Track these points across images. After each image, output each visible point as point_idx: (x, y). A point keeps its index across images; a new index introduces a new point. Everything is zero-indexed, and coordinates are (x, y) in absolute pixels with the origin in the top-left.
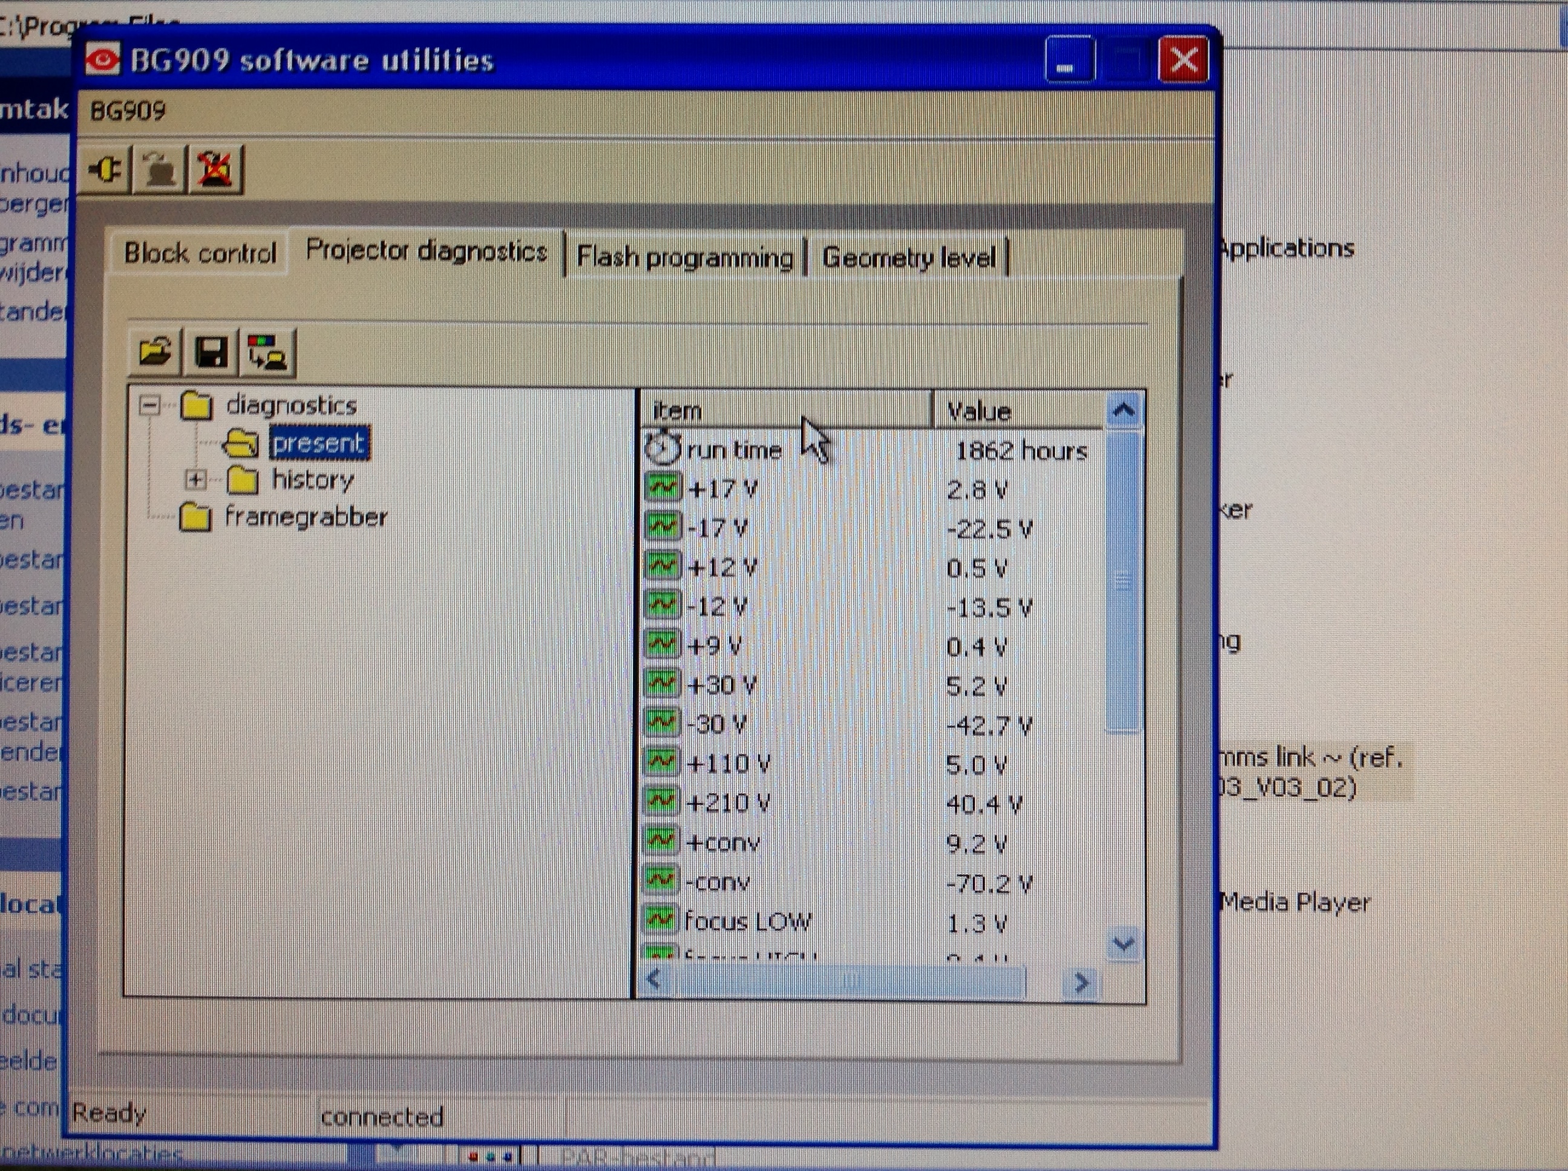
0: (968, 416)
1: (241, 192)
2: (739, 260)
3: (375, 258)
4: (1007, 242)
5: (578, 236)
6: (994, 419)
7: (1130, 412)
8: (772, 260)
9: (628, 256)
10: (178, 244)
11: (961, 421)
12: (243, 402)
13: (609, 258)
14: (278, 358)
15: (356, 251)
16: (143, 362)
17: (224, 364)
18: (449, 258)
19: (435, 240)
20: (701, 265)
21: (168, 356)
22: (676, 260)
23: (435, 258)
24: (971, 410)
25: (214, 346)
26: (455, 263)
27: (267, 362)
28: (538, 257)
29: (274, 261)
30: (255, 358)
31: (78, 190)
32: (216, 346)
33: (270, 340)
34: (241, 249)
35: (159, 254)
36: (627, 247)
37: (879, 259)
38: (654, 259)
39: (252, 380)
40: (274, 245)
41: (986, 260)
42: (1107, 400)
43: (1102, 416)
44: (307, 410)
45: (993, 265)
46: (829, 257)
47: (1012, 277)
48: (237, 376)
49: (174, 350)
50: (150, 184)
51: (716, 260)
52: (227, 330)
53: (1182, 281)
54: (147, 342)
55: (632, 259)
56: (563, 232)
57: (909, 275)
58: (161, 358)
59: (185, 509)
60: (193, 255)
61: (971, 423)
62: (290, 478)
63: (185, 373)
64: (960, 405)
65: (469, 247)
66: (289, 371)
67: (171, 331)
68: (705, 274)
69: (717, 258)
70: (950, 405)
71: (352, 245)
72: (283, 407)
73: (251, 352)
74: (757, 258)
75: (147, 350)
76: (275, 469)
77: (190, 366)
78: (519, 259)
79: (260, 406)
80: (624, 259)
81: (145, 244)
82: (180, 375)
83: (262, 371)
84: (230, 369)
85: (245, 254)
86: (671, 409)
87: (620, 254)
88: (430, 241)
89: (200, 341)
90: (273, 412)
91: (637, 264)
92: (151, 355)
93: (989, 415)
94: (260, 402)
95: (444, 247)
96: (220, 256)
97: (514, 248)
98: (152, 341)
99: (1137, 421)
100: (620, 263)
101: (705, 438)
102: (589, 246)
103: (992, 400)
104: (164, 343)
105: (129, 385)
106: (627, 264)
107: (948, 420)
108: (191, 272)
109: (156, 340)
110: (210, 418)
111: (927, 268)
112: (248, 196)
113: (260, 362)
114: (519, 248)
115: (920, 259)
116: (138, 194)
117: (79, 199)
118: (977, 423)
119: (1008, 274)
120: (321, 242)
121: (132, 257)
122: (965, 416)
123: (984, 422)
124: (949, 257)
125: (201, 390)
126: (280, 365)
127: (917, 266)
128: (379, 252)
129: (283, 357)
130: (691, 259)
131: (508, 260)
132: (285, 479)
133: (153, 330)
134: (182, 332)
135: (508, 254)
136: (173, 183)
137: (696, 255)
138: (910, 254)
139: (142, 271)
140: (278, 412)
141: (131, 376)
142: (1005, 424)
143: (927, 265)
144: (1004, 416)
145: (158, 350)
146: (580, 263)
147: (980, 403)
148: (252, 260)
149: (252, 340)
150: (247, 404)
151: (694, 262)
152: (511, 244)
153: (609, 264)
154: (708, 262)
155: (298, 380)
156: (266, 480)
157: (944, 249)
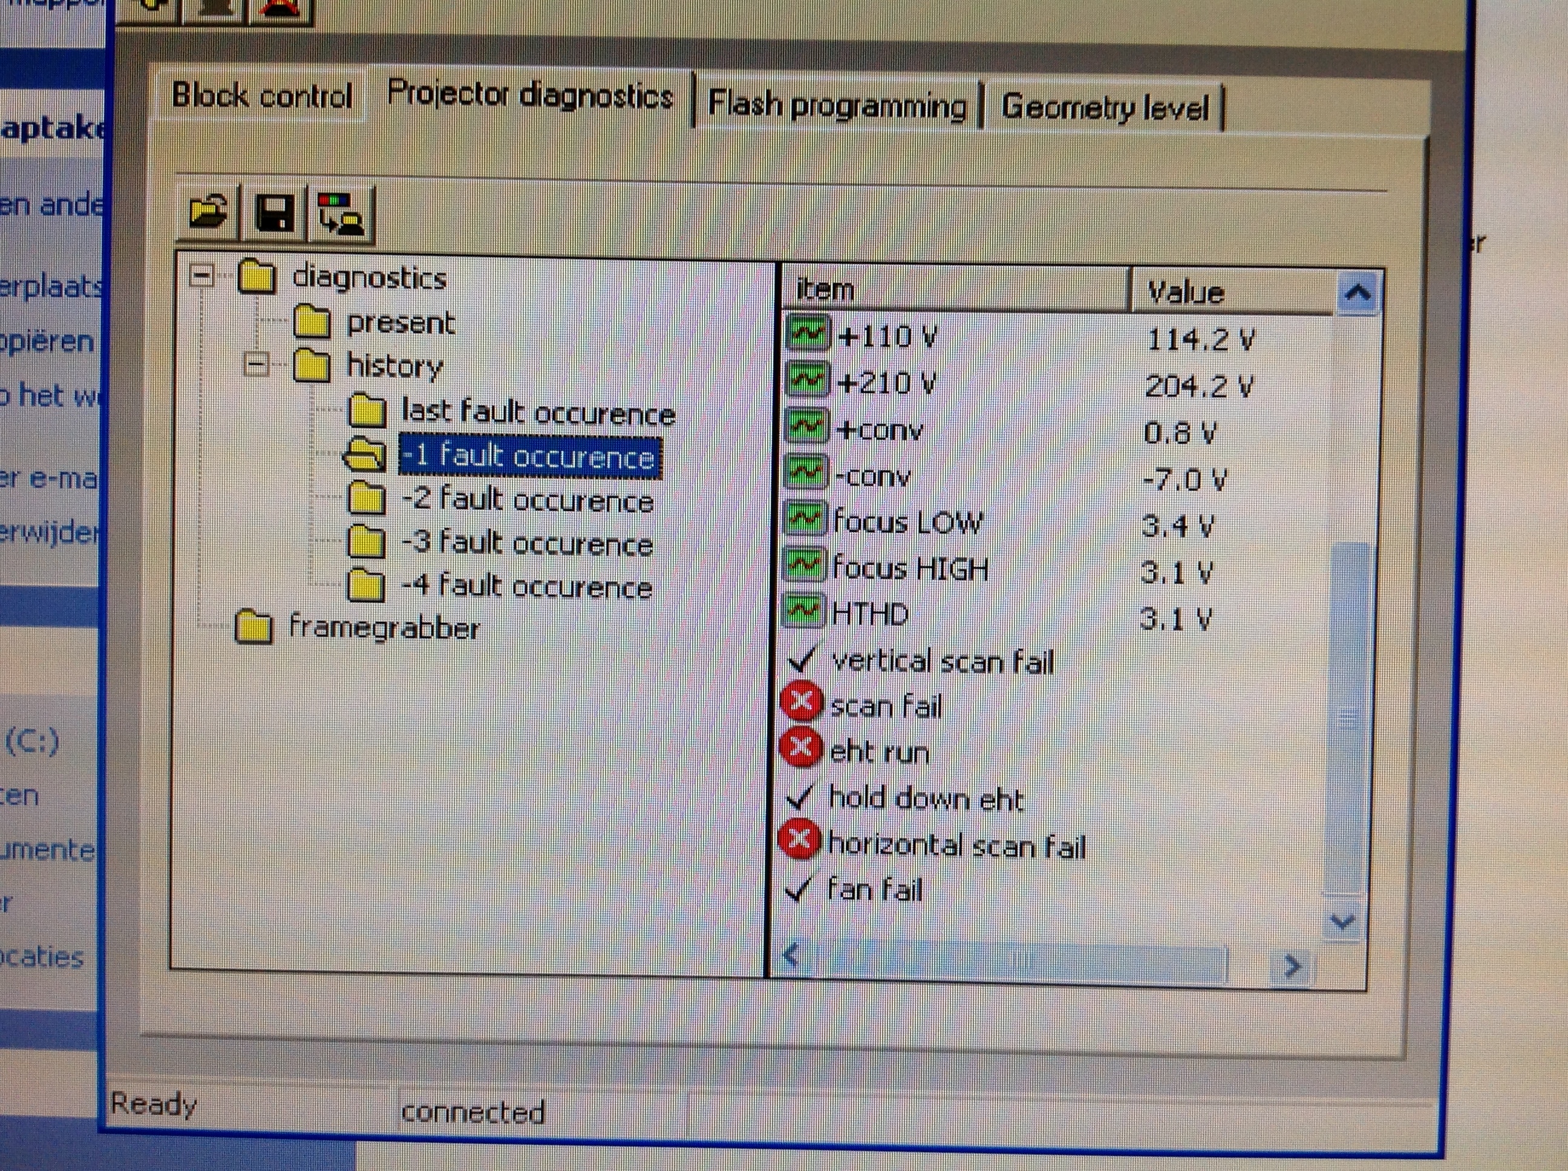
0: (1175, 298)
1: (311, 24)
2: (904, 108)
3: (468, 103)
4: (1223, 91)
5: (708, 78)
6: (1203, 301)
7: (1366, 295)
8: (941, 109)
9: (769, 102)
10: (236, 84)
11: (1163, 303)
12: (313, 273)
13: (747, 105)
14: (352, 220)
15: (447, 94)
16: (193, 224)
17: (290, 227)
18: (556, 104)
19: (540, 82)
20: (856, 115)
21: (224, 216)
22: (826, 107)
23: (540, 105)
24: (1176, 291)
25: (276, 206)
26: (564, 110)
27: (340, 225)
28: (662, 103)
29: (349, 105)
30: (327, 221)
31: (118, 19)
32: (279, 206)
33: (344, 199)
34: (310, 92)
35: (213, 95)
36: (769, 92)
37: (1069, 108)
38: (800, 107)
39: (323, 247)
40: (349, 85)
41: (1197, 111)
42: (1339, 281)
43: (1333, 299)
44: (388, 282)
45: (1206, 118)
46: (1010, 106)
47: (1228, 133)
48: (306, 242)
49: (230, 210)
50: (203, 13)
51: (873, 109)
52: (293, 187)
53: (1428, 141)
54: (199, 201)
55: (775, 106)
56: (693, 73)
57: (1103, 129)
58: (214, 220)
60: (253, 97)
61: (1176, 307)
62: (367, 362)
63: (244, 237)
64: (1163, 284)
65: (580, 90)
66: (366, 237)
67: (226, 186)
68: (860, 125)
69: (876, 106)
70: (1151, 284)
71: (442, 86)
72: (359, 279)
73: (322, 212)
74: (923, 106)
75: (199, 210)
76: (350, 353)
77: (250, 230)
78: (639, 105)
79: (332, 276)
80: (764, 107)
81: (196, 84)
82: (238, 241)
83: (334, 236)
84: (297, 234)
85: (315, 97)
86: (818, 286)
87: (760, 100)
88: (534, 83)
89: (261, 199)
90: (347, 286)
91: (780, 112)
92: (204, 215)
93: (1198, 296)
94: (332, 272)
95: (549, 90)
96: (285, 99)
97: (634, 92)
98: (204, 200)
99: (1373, 307)
100: (759, 112)
101: (855, 321)
102: (723, 91)
103: (1203, 280)
104: (218, 201)
105: (176, 251)
106: (768, 113)
107: (1149, 303)
108: (253, 117)
109: (208, 198)
110: (273, 292)
111: (1126, 120)
112: (320, 28)
113: (332, 225)
114: (639, 92)
115: (1119, 108)
116: (188, 25)
117: (118, 30)
118: (1183, 306)
119: (1223, 128)
120: (405, 83)
121: (181, 99)
122: (1169, 298)
123: (1191, 305)
124: (1153, 107)
125: (262, 257)
126: (356, 230)
127: (1115, 117)
128: (474, 96)
129: (360, 220)
130: (845, 107)
131: (627, 107)
132: (362, 365)
133: (204, 186)
134: (239, 189)
135: (626, 99)
136: (230, 13)
137: (850, 102)
138: (1107, 103)
139: (193, 116)
140: (353, 285)
141: (180, 241)
142: (1216, 307)
143: (1127, 115)
144: (1215, 298)
145: (211, 209)
146: (712, 111)
147: (1187, 282)
148: (323, 105)
149: (323, 199)
150: (317, 275)
151: (847, 108)
152: (630, 87)
153: (747, 112)
154: (864, 111)
155: (379, 247)
156: (340, 364)
157: (1147, 97)
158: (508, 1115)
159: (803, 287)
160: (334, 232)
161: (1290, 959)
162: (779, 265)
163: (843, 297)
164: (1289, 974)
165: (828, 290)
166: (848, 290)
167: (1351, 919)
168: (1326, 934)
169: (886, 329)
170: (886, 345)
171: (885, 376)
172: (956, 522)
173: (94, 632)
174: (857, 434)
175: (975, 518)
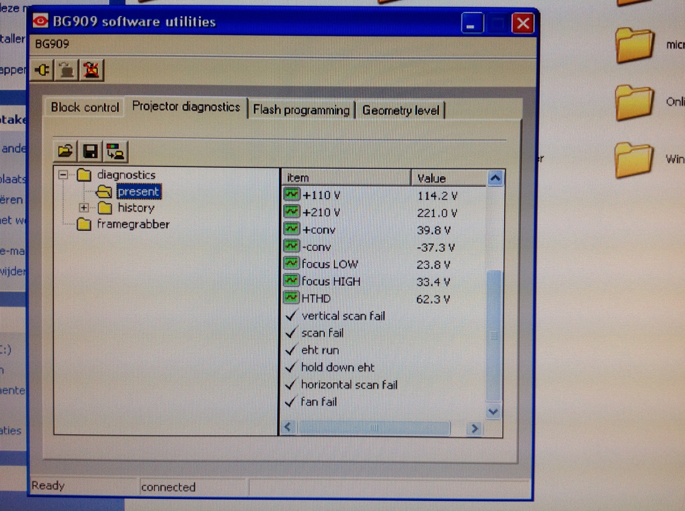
0: (428, 181)
1: (103, 80)
2: (325, 111)
3: (163, 110)
4: (445, 104)
5: (253, 100)
6: (438, 182)
7: (498, 179)
8: (340, 112)
9: (276, 109)
10: (75, 103)
11: (423, 183)
12: (105, 173)
13: (268, 110)
14: (120, 154)
15: (155, 107)
16: (60, 156)
17: (96, 157)
18: (196, 110)
19: (190, 102)
20: (308, 113)
21: (71, 153)
22: (297, 111)
23: (190, 110)
24: (428, 178)
25: (91, 148)
26: (199, 112)
27: (115, 156)
28: (236, 110)
29: (118, 111)
30: (110, 154)
31: (30, 79)
32: (92, 148)
33: (117, 146)
34: (103, 106)
35: (67, 107)
36: (276, 105)
37: (387, 111)
38: (288, 111)
39: (108, 164)
40: (118, 104)
41: (435, 112)
42: (488, 174)
43: (486, 181)
44: (133, 177)
45: (438, 114)
46: (366, 110)
47: (446, 120)
48: (102, 162)
49: (74, 150)
50: (62, 76)
51: (315, 111)
52: (97, 141)
53: (522, 121)
54: (62, 147)
55: (278, 110)
56: (247, 98)
57: (400, 118)
58: (68, 154)
59: (79, 221)
60: (82, 108)
61: (429, 184)
62: (126, 206)
63: (79, 160)
64: (423, 176)
65: (205, 105)
66: (125, 160)
67: (72, 142)
68: (310, 117)
69: (316, 111)
70: (419, 176)
71: (153, 104)
72: (123, 175)
73: (108, 151)
74: (333, 110)
75: (62, 150)
76: (119, 203)
77: (81, 157)
78: (227, 110)
79: (112, 175)
80: (274, 111)
81: (60, 103)
82: (77, 162)
83: (113, 160)
84: (99, 159)
85: (105, 108)
86: (295, 177)
87: (272, 108)
88: (188, 102)
89: (85, 146)
90: (118, 178)
91: (280, 113)
92: (64, 152)
93: (436, 180)
94: (112, 173)
95: (193, 105)
96: (94, 108)
97: (225, 105)
98: (64, 146)
99: (501, 183)
100: (272, 113)
101: (310, 190)
102: (259, 105)
103: (437, 174)
104: (69, 147)
105: (54, 166)
106: (276, 113)
107: (418, 182)
108: (81, 116)
109: (65, 146)
110: (90, 181)
111: (409, 115)
112: (106, 82)
113: (112, 156)
114: (227, 106)
115: (406, 111)
116: (57, 81)
117: (30, 83)
118: (430, 183)
119: (444, 118)
120: (139, 103)
121: (55, 109)
122: (425, 181)
123: (433, 183)
124: (418, 110)
125: (86, 168)
126: (121, 157)
127: (404, 114)
128: (165, 107)
129: (122, 154)
130: (304, 111)
131: (223, 111)
132: (124, 207)
133: (64, 142)
134: (77, 142)
135: (222, 108)
136: (72, 76)
137: (306, 109)
138: (401, 109)
139: (59, 115)
140: (120, 178)
141: (55, 162)
142: (444, 184)
143: (409, 113)
144: (442, 181)
145: (67, 150)
146: (255, 112)
147: (432, 175)
148: (108, 111)
149: (109, 146)
150: (107, 174)
151: (305, 112)
152: (224, 104)
153: (268, 113)
154: (311, 112)
155: (129, 164)
156: (115, 207)
157: (416, 106)
158: (182, 488)
159: (290, 177)
160: (113, 158)
161: (474, 426)
162: (280, 169)
163: (305, 181)
164: (474, 431)
165: (299, 178)
166: (306, 178)
167: (496, 411)
168: (487, 416)
169: (321, 193)
170: (321, 198)
171: (321, 210)
172: (348, 264)
173: (24, 308)
174: (311, 231)
175: (355, 262)
